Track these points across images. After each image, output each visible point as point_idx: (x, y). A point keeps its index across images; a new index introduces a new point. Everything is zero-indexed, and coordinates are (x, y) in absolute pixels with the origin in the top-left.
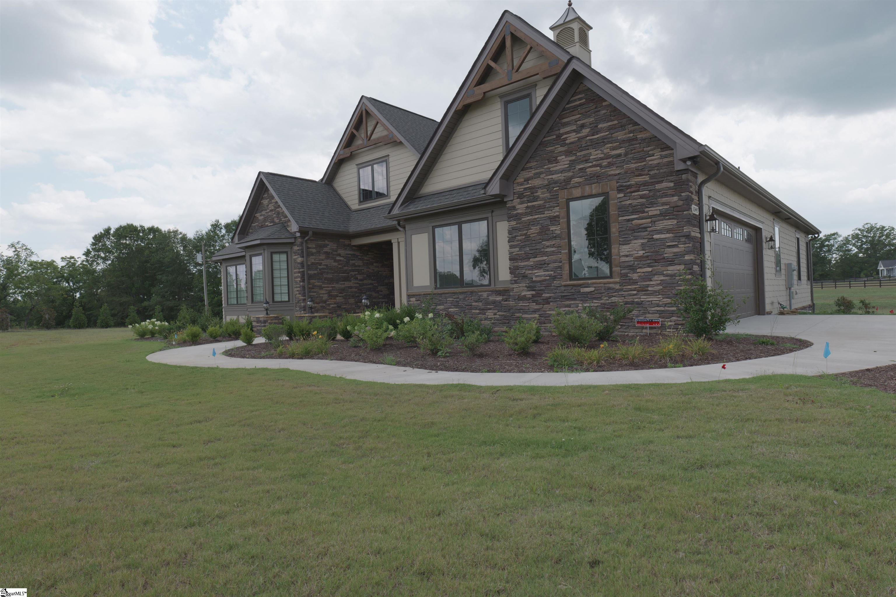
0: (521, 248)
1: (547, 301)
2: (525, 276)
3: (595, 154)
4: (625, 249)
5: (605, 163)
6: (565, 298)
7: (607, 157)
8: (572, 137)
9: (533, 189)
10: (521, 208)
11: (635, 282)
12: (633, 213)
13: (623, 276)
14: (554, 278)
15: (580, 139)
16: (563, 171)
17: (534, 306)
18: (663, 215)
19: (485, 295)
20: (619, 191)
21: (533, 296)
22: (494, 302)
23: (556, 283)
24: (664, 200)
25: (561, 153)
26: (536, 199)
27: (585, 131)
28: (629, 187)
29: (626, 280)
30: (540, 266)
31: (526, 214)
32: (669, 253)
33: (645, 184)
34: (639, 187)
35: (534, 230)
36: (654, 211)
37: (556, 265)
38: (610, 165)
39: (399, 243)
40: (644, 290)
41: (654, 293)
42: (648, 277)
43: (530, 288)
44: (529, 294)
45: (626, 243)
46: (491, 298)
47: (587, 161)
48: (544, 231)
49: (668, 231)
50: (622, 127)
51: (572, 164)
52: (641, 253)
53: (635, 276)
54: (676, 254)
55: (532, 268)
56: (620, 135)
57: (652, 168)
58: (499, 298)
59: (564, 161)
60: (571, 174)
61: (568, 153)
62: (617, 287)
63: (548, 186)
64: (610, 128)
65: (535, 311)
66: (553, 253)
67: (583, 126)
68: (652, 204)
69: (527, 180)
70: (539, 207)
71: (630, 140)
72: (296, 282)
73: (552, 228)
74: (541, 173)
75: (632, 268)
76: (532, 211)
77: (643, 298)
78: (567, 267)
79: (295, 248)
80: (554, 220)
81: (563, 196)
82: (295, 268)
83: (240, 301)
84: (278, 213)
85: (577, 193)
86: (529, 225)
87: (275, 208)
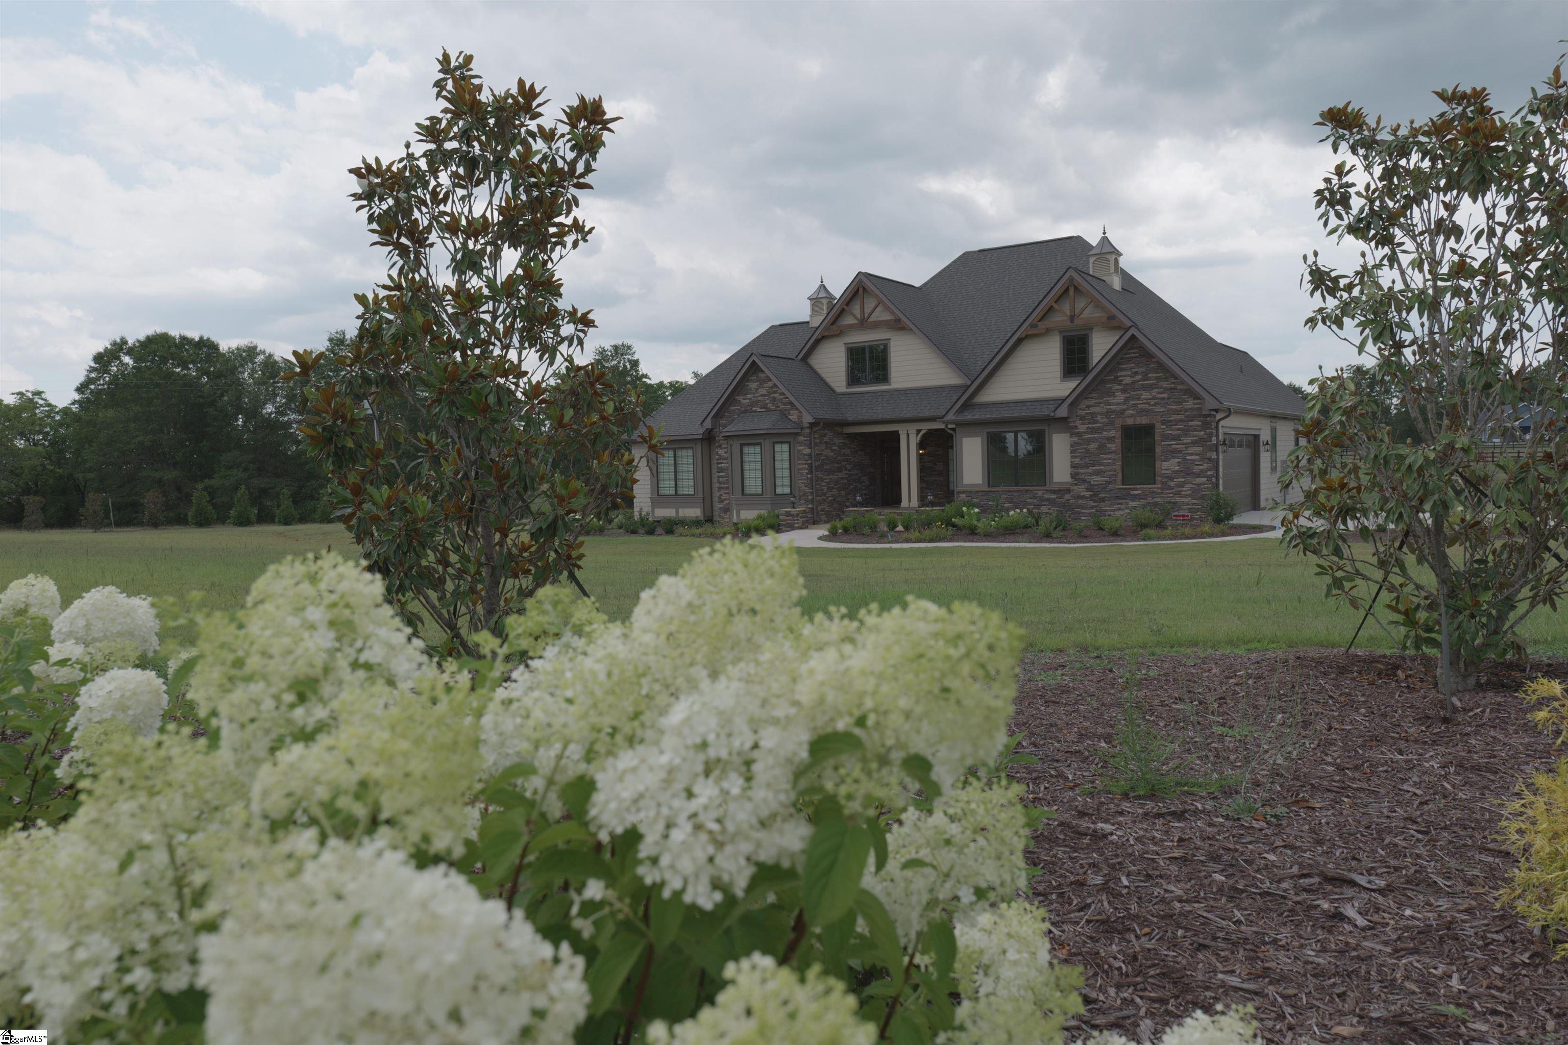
0: (1081, 459)
1: (1103, 500)
2: (1084, 481)
3: (1145, 395)
4: (1165, 465)
5: (1152, 402)
6: (1118, 498)
7: (1154, 398)
8: (1128, 380)
9: (1093, 415)
10: (1082, 428)
11: (1172, 488)
12: (1173, 440)
13: (1163, 483)
14: (1109, 483)
15: (1134, 382)
16: (1118, 404)
17: (1092, 504)
18: (1194, 443)
19: (1040, 493)
20: (1163, 424)
21: (1091, 496)
22: (1048, 500)
23: (1110, 486)
24: (1195, 433)
25: (1118, 390)
26: (1096, 422)
27: (1138, 377)
28: (1170, 421)
29: (1165, 486)
30: (1098, 473)
31: (1087, 433)
32: (1197, 469)
33: (1181, 421)
34: (1177, 422)
35: (1093, 446)
36: (1187, 440)
37: (1111, 473)
38: (1155, 404)
39: (908, 435)
40: (1178, 494)
41: (1186, 496)
42: (1182, 485)
43: (1088, 490)
44: (1088, 494)
45: (1167, 460)
46: (1046, 496)
47: (1138, 399)
48: (1102, 448)
49: (1197, 454)
50: (1166, 379)
51: (1127, 399)
52: (1177, 468)
53: (1172, 484)
54: (1201, 470)
55: (1091, 474)
56: (1165, 385)
57: (1186, 410)
58: (1054, 496)
59: (1120, 397)
60: (1125, 407)
61: (1123, 391)
62: (1159, 491)
63: (1108, 413)
64: (1157, 378)
65: (1092, 508)
66: (1109, 464)
67: (1136, 373)
68: (1186, 435)
69: (1089, 407)
70: (1099, 428)
71: (1171, 389)
72: (802, 475)
73: (1109, 445)
74: (1099, 403)
75: (1171, 479)
76: (1093, 431)
77: (1178, 499)
78: (1120, 475)
79: (801, 438)
80: (1110, 439)
81: (1119, 422)
82: (799, 459)
83: (680, 492)
84: (774, 399)
85: (1130, 422)
86: (1089, 441)
87: (770, 393)
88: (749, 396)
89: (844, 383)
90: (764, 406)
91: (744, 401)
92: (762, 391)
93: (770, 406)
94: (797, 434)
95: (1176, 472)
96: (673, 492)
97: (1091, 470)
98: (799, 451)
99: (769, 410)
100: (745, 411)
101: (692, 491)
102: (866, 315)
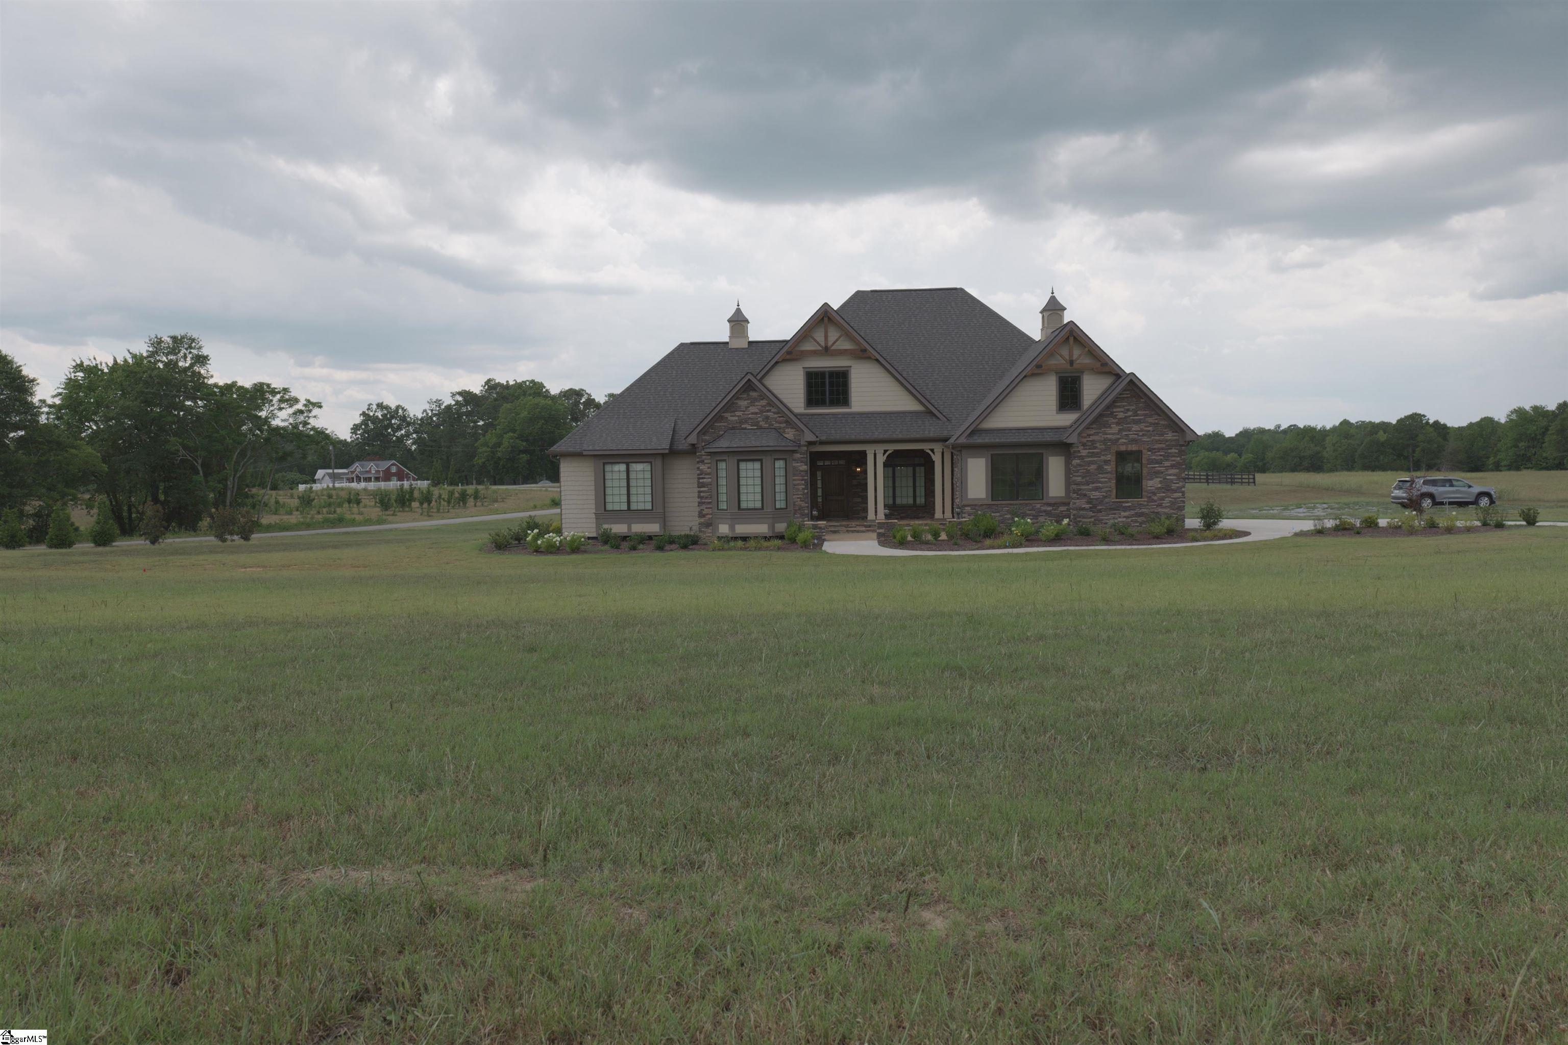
1: (1100, 511)
2: (1085, 495)
3: (1135, 428)
4: (1150, 483)
5: (1140, 434)
6: (1111, 509)
7: (1142, 430)
8: (1121, 415)
9: (1093, 442)
10: (1084, 453)
11: (1155, 501)
12: (1157, 463)
13: (1148, 497)
14: (1106, 497)
15: (1126, 417)
16: (1113, 434)
17: (1091, 514)
18: (1172, 466)
19: (1038, 506)
20: (1149, 451)
21: (1090, 508)
22: (1045, 511)
23: (1107, 500)
24: (1173, 458)
25: (1113, 423)
26: (1095, 448)
27: (1130, 413)
28: (1155, 449)
29: (1150, 500)
30: (1096, 489)
31: (1089, 457)
32: (1174, 486)
33: (1162, 449)
34: (1159, 450)
35: (1093, 467)
36: (1167, 464)
37: (1107, 489)
38: (1143, 435)
40: (1160, 505)
41: (1166, 507)
42: (1163, 499)
43: (1088, 503)
44: (1087, 506)
45: (1152, 479)
46: (1043, 508)
47: (1129, 431)
48: (1100, 468)
49: (1174, 475)
50: (1151, 416)
51: (1120, 431)
52: (1159, 485)
53: (1155, 498)
54: (1178, 487)
55: (1091, 490)
56: (1150, 420)
57: (1167, 441)
58: (1050, 508)
59: (1115, 429)
60: (1119, 436)
61: (1118, 424)
62: (1145, 503)
63: (1105, 441)
64: (1145, 415)
65: (1091, 517)
66: (1105, 482)
67: (1128, 410)
68: (1166, 460)
69: (1089, 435)
70: (1098, 453)
71: (1154, 424)
73: (1106, 467)
74: (1098, 433)
75: (1154, 494)
76: (1093, 455)
77: (1160, 510)
78: (1114, 491)
79: (798, 456)
80: (1107, 462)
81: (1114, 449)
82: (794, 475)
83: (634, 506)
84: (767, 418)
85: (1123, 448)
86: (1090, 463)
87: (762, 412)
88: (737, 413)
89: (802, 405)
90: (756, 424)
91: (732, 418)
92: (753, 409)
93: (762, 424)
94: (794, 452)
95: (1158, 489)
96: (625, 507)
97: (1091, 486)
98: (794, 468)
99: (760, 428)
100: (733, 428)
101: (649, 506)
102: (830, 343)
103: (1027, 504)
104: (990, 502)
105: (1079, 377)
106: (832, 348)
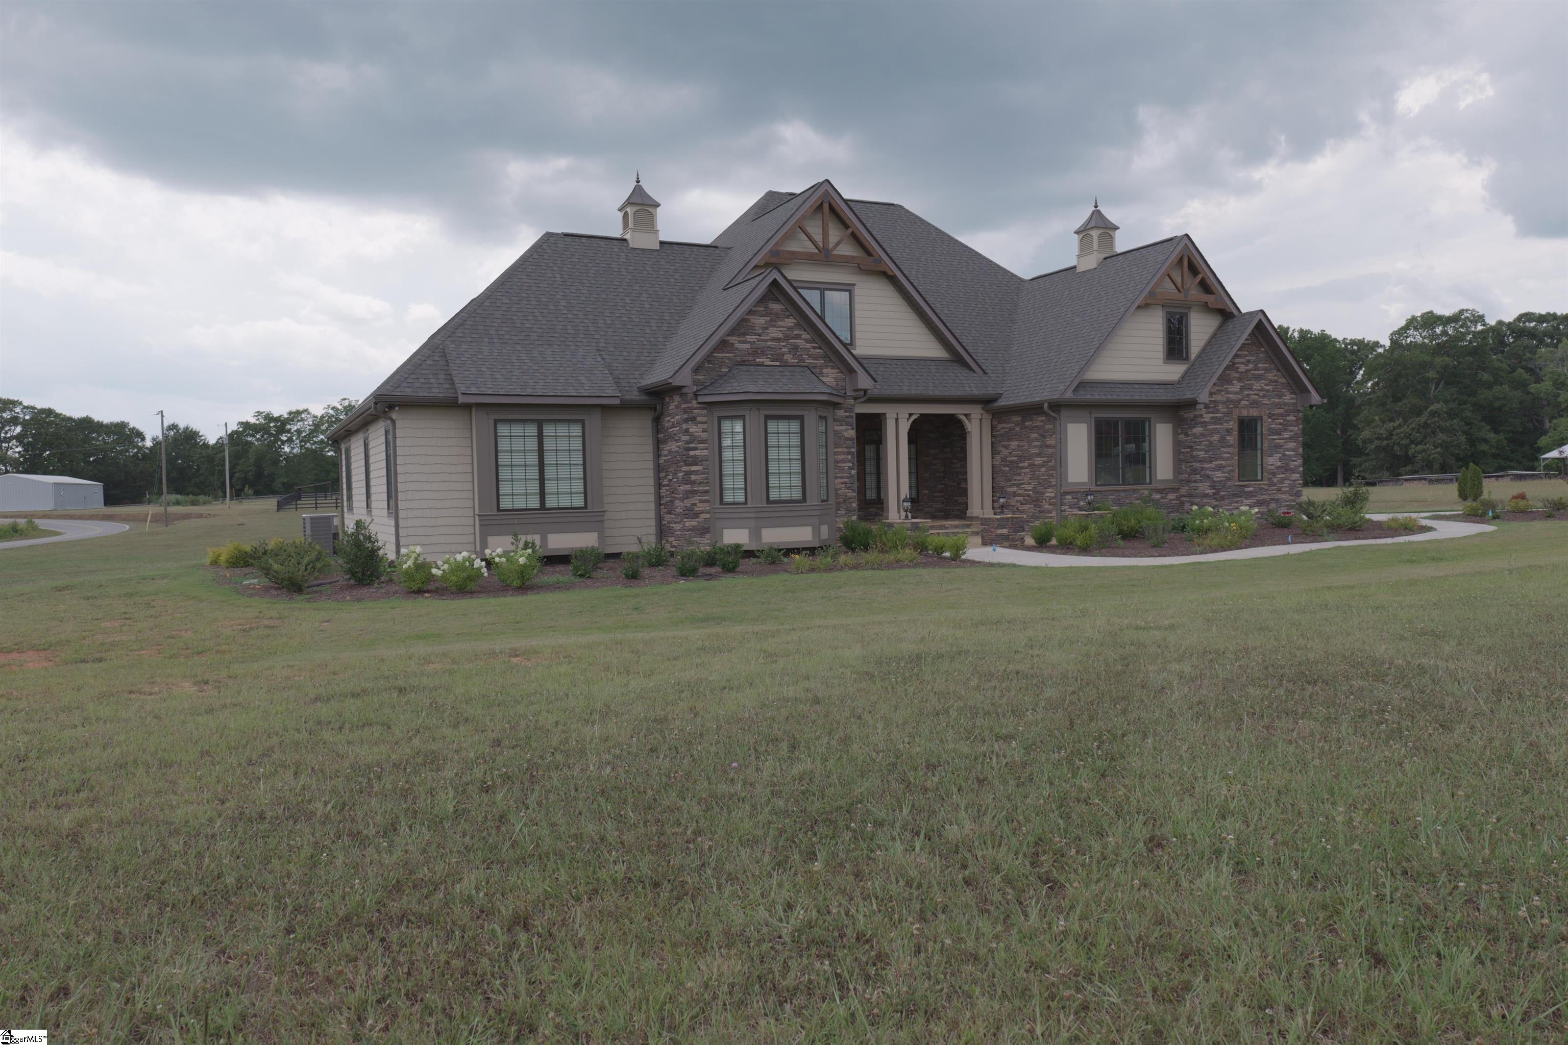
0: (1206, 451)
1: (1223, 498)
2: (1208, 477)
3: (1256, 385)
4: (1270, 460)
5: (1261, 394)
6: (1235, 495)
7: (1261, 389)
8: (1242, 368)
9: (1216, 403)
10: (1207, 417)
11: (1275, 485)
12: (1276, 434)
13: (1270, 479)
14: (1228, 479)
15: (1247, 371)
16: (1235, 393)
18: (1291, 439)
19: (1146, 493)
20: (1269, 417)
21: (1214, 494)
22: (1153, 500)
23: (1229, 483)
24: (1291, 428)
25: (1235, 378)
26: (1217, 412)
27: (1251, 366)
28: (1274, 415)
29: (1270, 483)
30: (1220, 468)
31: (1211, 423)
32: (1292, 465)
33: (1282, 415)
34: (1279, 416)
35: (1216, 437)
36: (1286, 435)
37: (1231, 468)
38: (1264, 396)
40: (1279, 490)
42: (1282, 481)
43: (1212, 487)
44: (1210, 492)
45: (1271, 455)
47: (1251, 389)
48: (1222, 439)
49: (1293, 450)
50: (1270, 370)
51: (1242, 389)
52: (1279, 464)
53: (1276, 480)
55: (1214, 470)
56: (1270, 376)
57: (1286, 404)
58: (1156, 496)
59: (1237, 386)
60: (1240, 397)
61: (1239, 379)
62: (1266, 487)
63: (1228, 403)
64: (1265, 369)
66: (1228, 459)
67: (1249, 361)
68: (1286, 430)
70: (1220, 419)
71: (1274, 382)
73: (1228, 438)
74: (1221, 391)
75: (1275, 475)
76: (1216, 421)
78: (1237, 470)
79: (841, 413)
80: (1229, 431)
81: (1236, 413)
82: (837, 445)
83: (551, 502)
84: (796, 348)
85: (1245, 413)
86: (1215, 431)
87: (787, 337)
88: (749, 338)
90: (779, 357)
91: (742, 346)
92: (774, 332)
93: (788, 357)
94: (836, 405)
95: (1278, 468)
96: (534, 503)
97: (1212, 465)
98: (836, 433)
99: (785, 365)
100: (743, 363)
101: (579, 501)
102: (831, 246)
103: (1134, 490)
104: (1094, 488)
105: (1186, 314)
106: (834, 253)
